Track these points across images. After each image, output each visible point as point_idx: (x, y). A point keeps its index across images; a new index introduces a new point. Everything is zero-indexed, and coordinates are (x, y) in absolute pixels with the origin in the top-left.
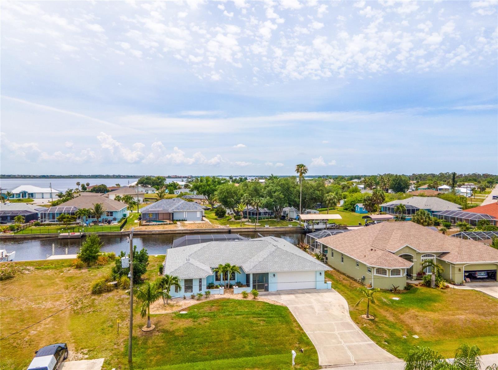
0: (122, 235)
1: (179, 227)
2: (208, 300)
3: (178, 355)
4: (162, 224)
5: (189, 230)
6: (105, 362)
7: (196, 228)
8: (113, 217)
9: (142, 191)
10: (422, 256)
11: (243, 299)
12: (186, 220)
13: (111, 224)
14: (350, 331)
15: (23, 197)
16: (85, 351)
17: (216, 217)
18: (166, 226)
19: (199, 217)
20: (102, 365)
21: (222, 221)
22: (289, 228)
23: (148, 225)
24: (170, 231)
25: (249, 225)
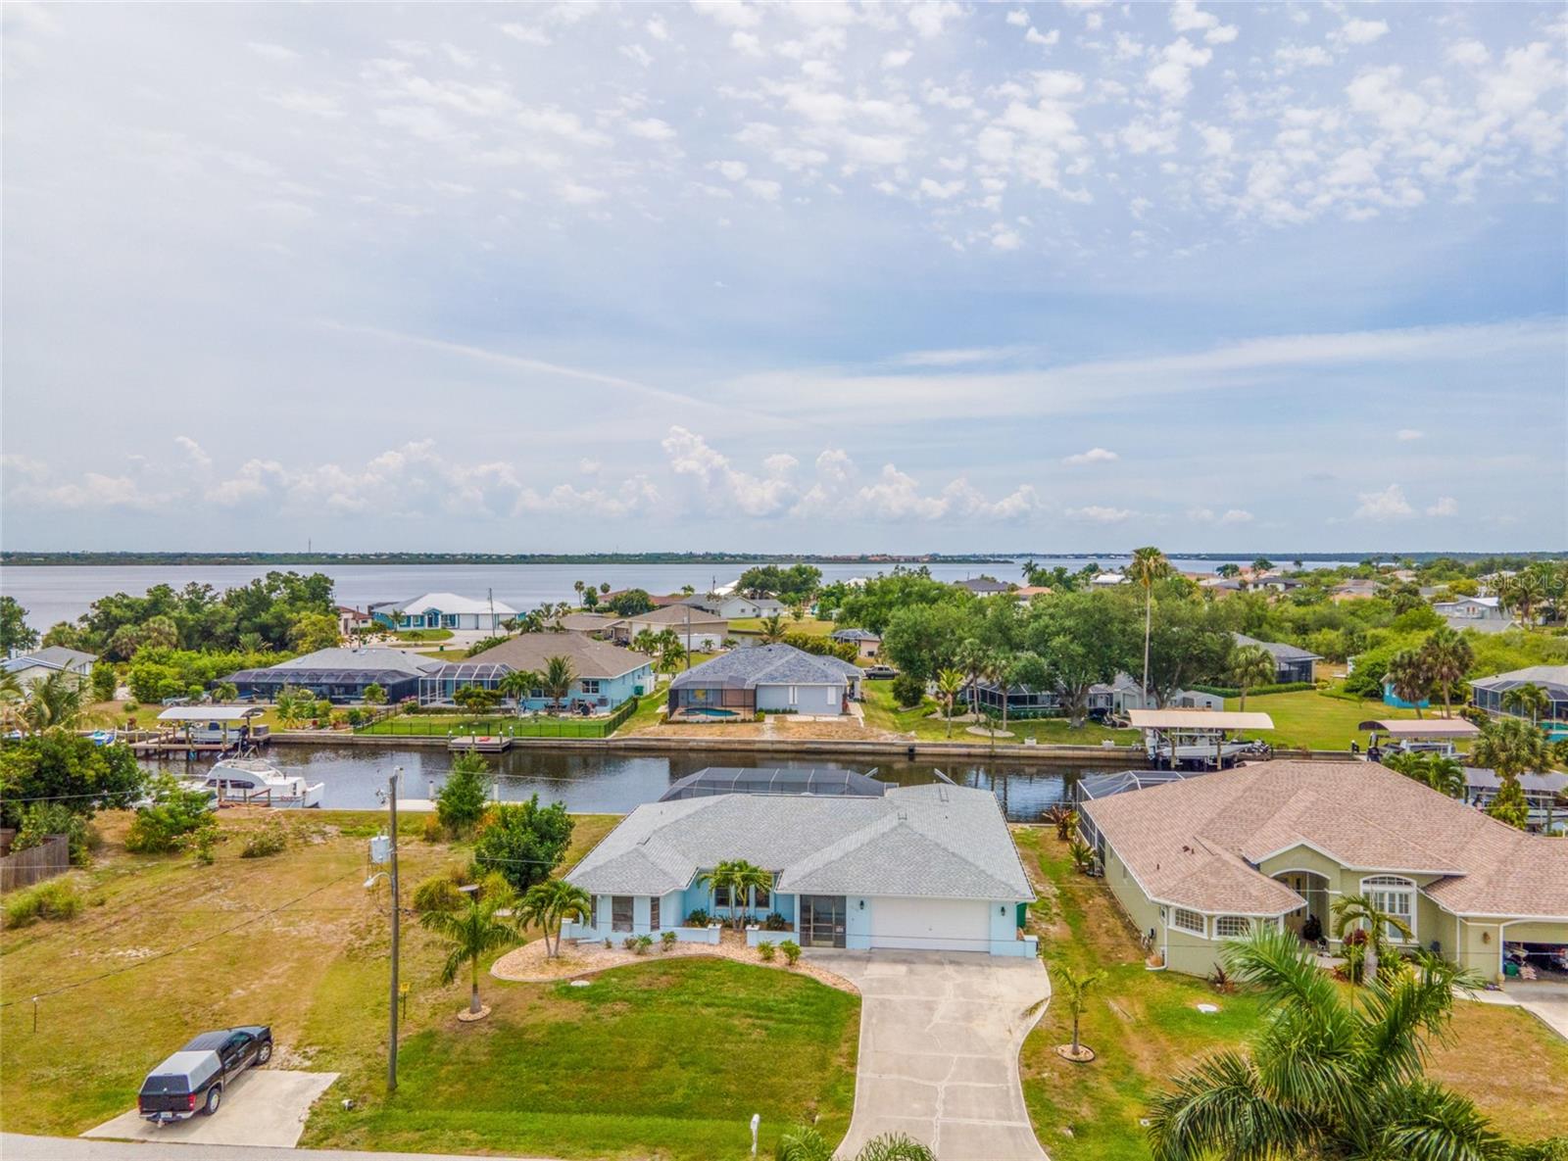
0: (609, 749)
1: (767, 732)
2: (666, 955)
3: (503, 1090)
4: (722, 722)
5: (792, 743)
6: (337, 1083)
7: (814, 738)
8: (598, 696)
9: (743, 611)
10: (1365, 882)
11: (758, 963)
12: (796, 712)
13: (591, 715)
14: (982, 1085)
15: (430, 625)
16: (312, 1051)
17: (897, 704)
18: (731, 728)
19: (834, 703)
20: (326, 1087)
21: (911, 716)
22: (1102, 750)
23: (685, 722)
24: (739, 742)
25: (976, 736)
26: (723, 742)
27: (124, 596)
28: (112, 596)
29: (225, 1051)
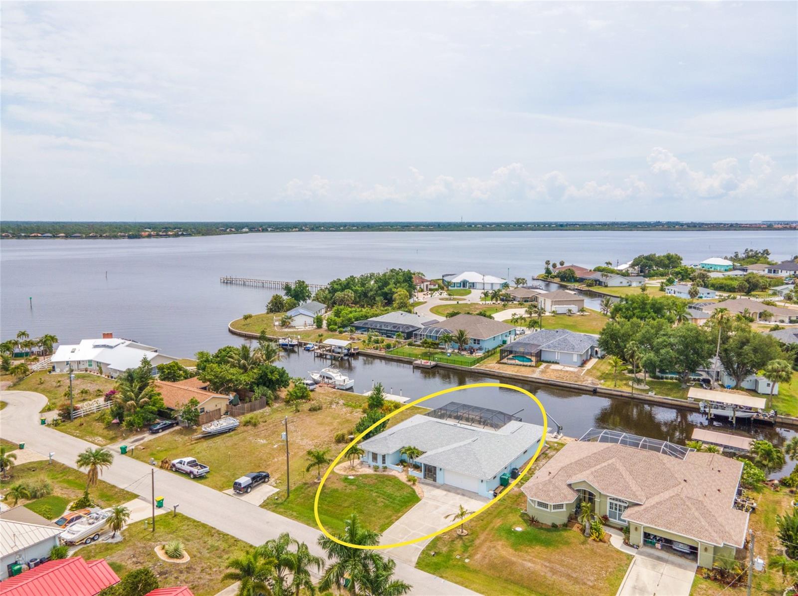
1: (536, 374)
2: (383, 473)
4: (521, 365)
5: (544, 380)
7: (555, 378)
8: (479, 346)
10: (610, 499)
11: (405, 482)
12: (558, 363)
13: (474, 355)
14: (424, 534)
15: (463, 287)
18: (523, 369)
19: (576, 361)
20: (275, 493)
23: (505, 364)
24: (522, 376)
26: (516, 375)
27: (340, 280)
28: (335, 280)
29: (253, 479)
